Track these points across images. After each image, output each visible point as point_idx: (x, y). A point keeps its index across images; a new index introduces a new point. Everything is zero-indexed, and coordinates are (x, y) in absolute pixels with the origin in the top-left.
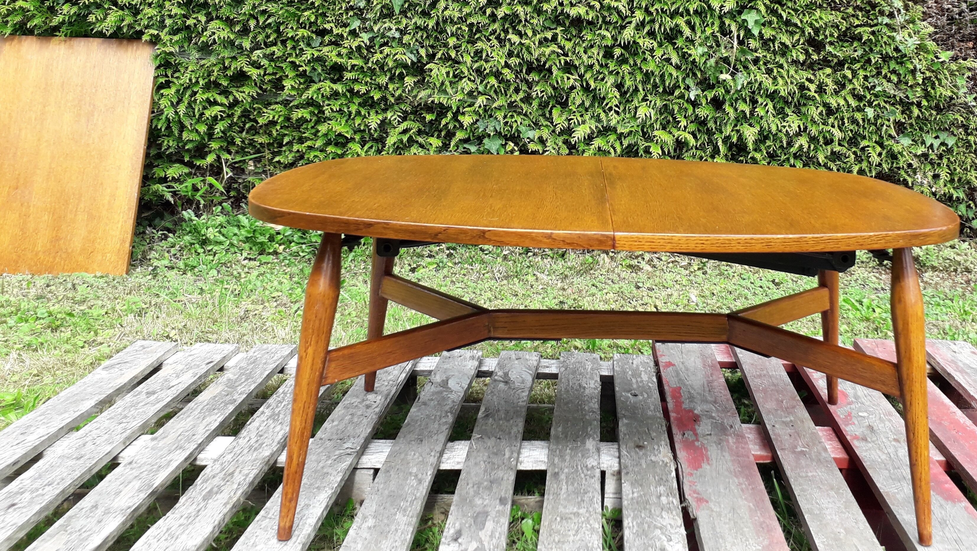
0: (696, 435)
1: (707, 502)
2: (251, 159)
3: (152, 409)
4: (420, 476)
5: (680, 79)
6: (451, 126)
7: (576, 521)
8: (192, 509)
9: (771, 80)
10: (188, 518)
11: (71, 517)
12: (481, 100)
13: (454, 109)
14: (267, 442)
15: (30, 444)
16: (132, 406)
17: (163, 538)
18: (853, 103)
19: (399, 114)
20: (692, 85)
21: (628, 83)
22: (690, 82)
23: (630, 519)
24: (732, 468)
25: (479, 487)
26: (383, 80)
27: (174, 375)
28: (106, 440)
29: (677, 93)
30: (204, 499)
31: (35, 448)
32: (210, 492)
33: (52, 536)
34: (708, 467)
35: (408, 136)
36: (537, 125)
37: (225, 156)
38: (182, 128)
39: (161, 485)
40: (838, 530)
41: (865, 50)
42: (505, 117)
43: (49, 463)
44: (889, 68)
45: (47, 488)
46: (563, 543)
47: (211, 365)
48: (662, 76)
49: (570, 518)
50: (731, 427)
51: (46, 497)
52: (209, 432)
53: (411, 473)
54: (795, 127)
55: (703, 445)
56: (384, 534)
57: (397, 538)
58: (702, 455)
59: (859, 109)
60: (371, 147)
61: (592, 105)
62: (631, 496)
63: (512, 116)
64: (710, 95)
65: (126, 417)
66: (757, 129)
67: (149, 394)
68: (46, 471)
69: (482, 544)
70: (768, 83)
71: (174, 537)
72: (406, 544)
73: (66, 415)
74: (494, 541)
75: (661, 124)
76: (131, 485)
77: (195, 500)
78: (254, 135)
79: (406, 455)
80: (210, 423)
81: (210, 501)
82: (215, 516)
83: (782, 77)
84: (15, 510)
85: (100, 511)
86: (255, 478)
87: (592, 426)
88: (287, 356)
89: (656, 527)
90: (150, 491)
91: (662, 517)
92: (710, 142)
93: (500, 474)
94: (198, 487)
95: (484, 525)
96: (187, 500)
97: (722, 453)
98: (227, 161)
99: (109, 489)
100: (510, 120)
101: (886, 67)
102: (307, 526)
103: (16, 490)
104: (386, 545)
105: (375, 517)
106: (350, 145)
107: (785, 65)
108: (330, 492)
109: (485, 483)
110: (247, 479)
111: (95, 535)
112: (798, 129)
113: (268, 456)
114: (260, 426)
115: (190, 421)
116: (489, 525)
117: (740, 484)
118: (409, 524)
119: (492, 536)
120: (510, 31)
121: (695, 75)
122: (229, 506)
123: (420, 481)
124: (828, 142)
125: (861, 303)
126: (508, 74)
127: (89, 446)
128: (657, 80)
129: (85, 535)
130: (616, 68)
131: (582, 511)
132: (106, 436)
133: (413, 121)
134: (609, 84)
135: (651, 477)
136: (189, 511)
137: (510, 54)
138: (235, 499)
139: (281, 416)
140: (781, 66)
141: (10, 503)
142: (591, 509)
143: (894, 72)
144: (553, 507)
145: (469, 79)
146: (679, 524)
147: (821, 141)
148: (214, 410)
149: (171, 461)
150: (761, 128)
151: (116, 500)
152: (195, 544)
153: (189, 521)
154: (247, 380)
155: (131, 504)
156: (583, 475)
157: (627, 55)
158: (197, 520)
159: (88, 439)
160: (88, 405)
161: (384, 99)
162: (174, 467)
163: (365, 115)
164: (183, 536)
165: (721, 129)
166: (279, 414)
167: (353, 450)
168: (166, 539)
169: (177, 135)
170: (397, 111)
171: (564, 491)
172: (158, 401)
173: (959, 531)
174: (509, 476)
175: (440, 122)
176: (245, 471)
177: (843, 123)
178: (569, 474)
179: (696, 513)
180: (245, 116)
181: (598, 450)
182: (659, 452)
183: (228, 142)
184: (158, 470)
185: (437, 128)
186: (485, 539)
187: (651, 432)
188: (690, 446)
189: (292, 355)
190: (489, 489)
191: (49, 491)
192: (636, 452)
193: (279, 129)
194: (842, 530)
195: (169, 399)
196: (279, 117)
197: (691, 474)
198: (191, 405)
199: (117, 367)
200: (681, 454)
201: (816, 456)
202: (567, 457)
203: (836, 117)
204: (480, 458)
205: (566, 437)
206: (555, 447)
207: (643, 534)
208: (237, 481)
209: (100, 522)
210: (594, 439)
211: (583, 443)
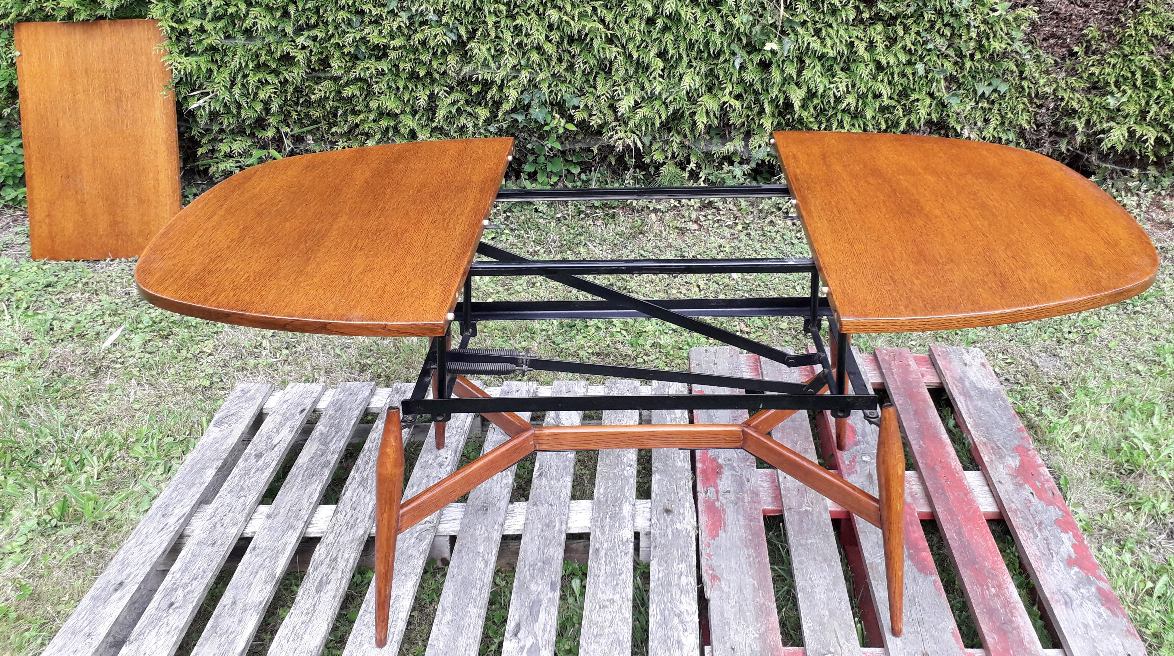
0: (717, 492)
1: (719, 580)
2: (309, 132)
3: (263, 476)
4: (486, 556)
5: (725, 45)
7: (611, 609)
8: (309, 603)
9: (819, 41)
10: (307, 614)
11: (218, 616)
12: (524, 75)
13: (499, 83)
14: (361, 516)
15: (171, 529)
16: (245, 474)
17: (291, 638)
18: (903, 58)
19: (446, 88)
20: (737, 50)
21: (671, 52)
22: (735, 47)
23: (655, 605)
24: (744, 535)
26: (426, 57)
27: (275, 430)
28: (231, 520)
29: (722, 59)
30: (317, 592)
31: (177, 532)
32: (321, 581)
33: (207, 639)
34: (724, 535)
35: (456, 107)
36: (582, 92)
37: (284, 129)
38: (239, 106)
39: (281, 573)
40: (824, 612)
41: (918, 5)
42: (550, 87)
44: (943, 21)
45: (195, 583)
46: (600, 635)
47: (304, 413)
48: (707, 44)
49: (607, 607)
50: (748, 481)
51: (196, 594)
52: (313, 504)
53: (479, 553)
54: (842, 87)
55: (722, 505)
56: (459, 629)
57: (470, 633)
58: (720, 518)
59: (909, 63)
60: (423, 115)
61: (636, 71)
62: (657, 576)
63: (557, 85)
64: (757, 58)
65: (242, 489)
66: (805, 89)
67: (259, 456)
68: (190, 561)
69: (537, 640)
70: (816, 45)
71: (299, 637)
73: (194, 489)
74: (546, 634)
75: (707, 86)
76: (258, 576)
77: (310, 592)
78: (308, 108)
79: (475, 529)
80: (312, 494)
81: (322, 594)
82: (327, 611)
83: (831, 38)
84: (174, 611)
85: (239, 608)
86: (354, 564)
87: (630, 486)
88: (368, 396)
89: (675, 614)
90: (274, 582)
91: (681, 602)
92: (757, 101)
93: (551, 551)
94: (311, 577)
95: (538, 616)
96: (303, 593)
97: (737, 516)
98: (286, 134)
99: (242, 581)
100: (554, 89)
101: (940, 21)
102: (399, 621)
103: (170, 586)
104: (461, 642)
105: (452, 609)
106: (401, 117)
107: (835, 25)
108: (415, 579)
109: (539, 564)
110: (348, 564)
111: (239, 637)
112: (845, 89)
113: (364, 532)
115: (295, 492)
116: (542, 616)
117: (749, 556)
118: (479, 617)
119: (544, 630)
120: (549, 5)
121: (740, 40)
122: (337, 599)
123: (486, 563)
124: (877, 96)
126: (550, 49)
127: (219, 529)
128: (701, 47)
129: (232, 636)
130: (659, 35)
131: (616, 597)
132: (231, 514)
133: (460, 92)
134: (652, 54)
135: (675, 551)
136: (307, 607)
137: (551, 27)
138: (341, 590)
139: (369, 482)
140: (831, 26)
141: (169, 602)
142: (624, 595)
143: (948, 25)
144: (593, 594)
145: (511, 55)
146: (694, 610)
147: (870, 95)
148: (313, 475)
149: (286, 543)
150: (808, 88)
151: (250, 594)
152: (314, 646)
153: (309, 617)
154: (336, 433)
155: (261, 599)
156: (618, 551)
157: (670, 24)
158: (314, 617)
159: (216, 518)
160: (210, 474)
161: (429, 74)
163: (412, 89)
164: (306, 637)
165: (767, 90)
166: (367, 478)
167: (431, 525)
168: (293, 640)
169: (235, 113)
170: (443, 85)
171: (603, 571)
172: (266, 465)
173: (924, 610)
174: (559, 554)
175: (487, 92)
176: (346, 556)
177: (893, 78)
178: (607, 550)
179: (709, 594)
180: (297, 91)
181: (633, 518)
182: (684, 518)
183: (285, 115)
184: (277, 557)
185: (484, 98)
186: (539, 634)
187: (679, 490)
188: (711, 508)
189: (372, 393)
190: (542, 571)
191: (196, 587)
192: (665, 519)
193: (331, 103)
194: (827, 613)
195: (275, 463)
196: (330, 92)
197: (709, 545)
198: (294, 470)
199: (226, 421)
200: (703, 518)
201: (818, 517)
202: (607, 528)
203: (886, 73)
204: (535, 532)
205: (606, 501)
206: (597, 515)
207: (664, 622)
208: (340, 569)
209: (240, 621)
210: (630, 502)
211: (621, 509)
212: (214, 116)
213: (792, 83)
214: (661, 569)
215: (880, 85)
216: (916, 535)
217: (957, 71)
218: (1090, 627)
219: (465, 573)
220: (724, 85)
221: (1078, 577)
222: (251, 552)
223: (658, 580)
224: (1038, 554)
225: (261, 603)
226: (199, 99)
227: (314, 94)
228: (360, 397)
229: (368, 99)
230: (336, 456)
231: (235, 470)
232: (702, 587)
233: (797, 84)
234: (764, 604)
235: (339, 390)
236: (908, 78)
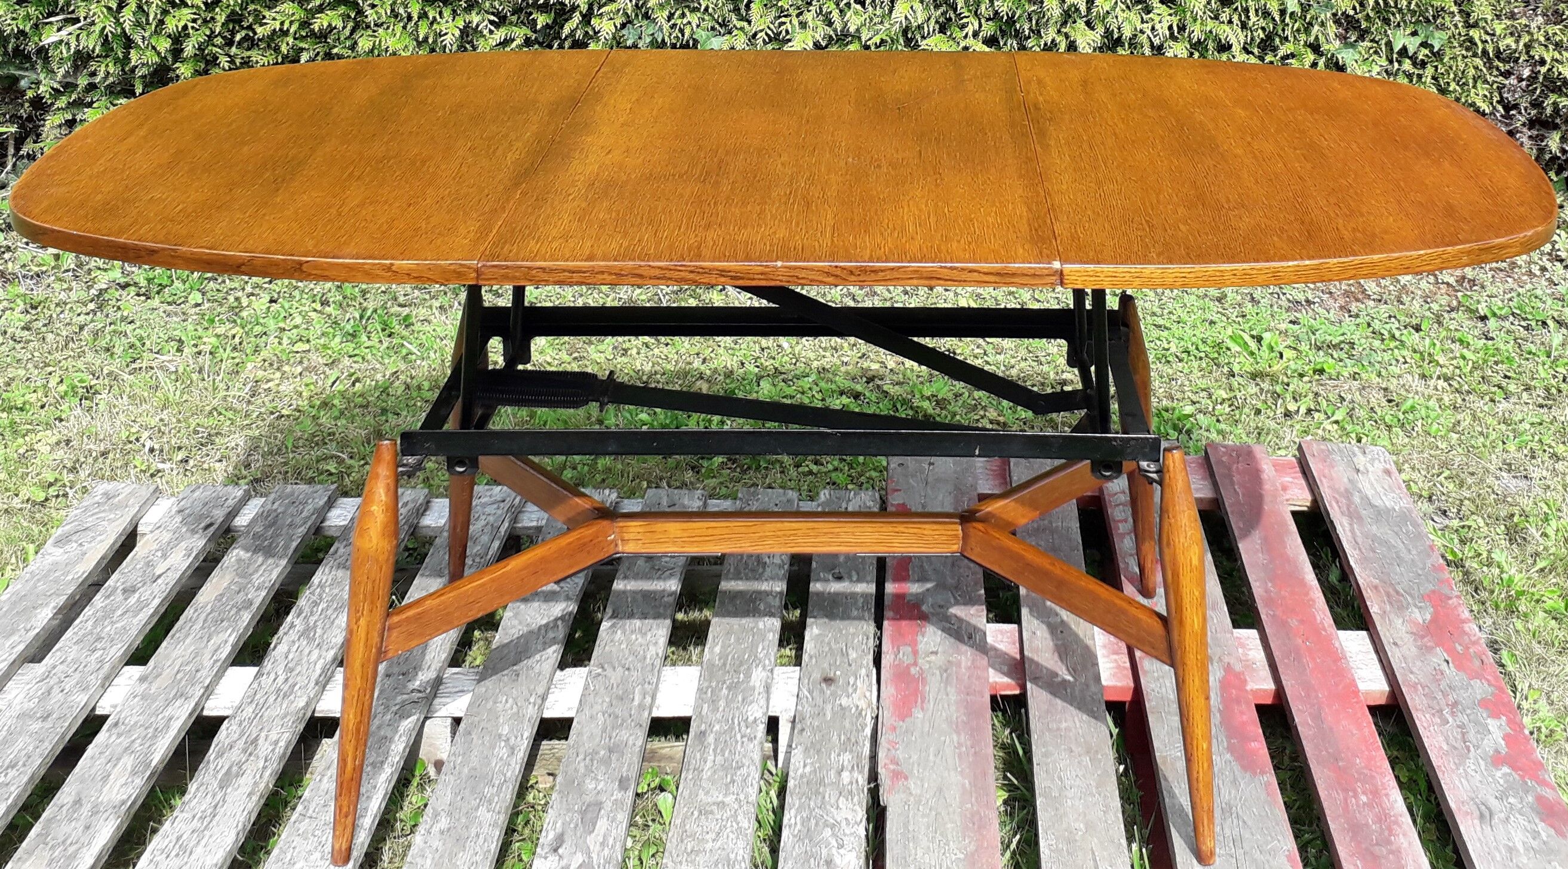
0: (915, 653)
3: (135, 621)
4: (512, 741)
6: (579, 34)
7: (719, 817)
8: (206, 804)
10: (203, 819)
11: (49, 821)
13: (584, 8)
14: (301, 681)
16: (105, 618)
17: (173, 853)
19: (492, 18)
23: (793, 812)
24: (955, 716)
25: (592, 760)
27: (159, 554)
28: (78, 683)
30: (221, 788)
32: (228, 774)
33: (30, 853)
34: (920, 715)
36: (724, 27)
38: (128, 43)
39: (161, 762)
40: (1077, 825)
42: (670, 17)
43: (6, 728)
45: (12, 773)
46: (698, 852)
47: (212, 529)
49: (712, 812)
50: (970, 637)
51: (13, 789)
52: (219, 664)
53: (500, 736)
55: (922, 672)
56: (461, 842)
57: (478, 849)
58: (916, 691)
62: (800, 771)
63: (683, 15)
65: (99, 639)
66: (1101, 30)
67: (129, 591)
69: (590, 857)
71: (185, 851)
72: (490, 859)
73: (15, 638)
74: (606, 851)
75: (937, 22)
76: (120, 766)
77: (210, 788)
78: (249, 49)
79: (495, 703)
80: (219, 647)
81: (229, 790)
82: (238, 814)
85: (85, 810)
86: (287, 748)
87: (766, 643)
88: (323, 507)
89: (826, 825)
90: (148, 773)
91: (838, 808)
93: (624, 735)
94: (212, 766)
95: (594, 825)
96: (198, 789)
97: (946, 688)
99: (93, 771)
100: (679, 22)
104: (463, 860)
105: (450, 814)
109: (602, 753)
110: (277, 751)
111: (85, 850)
113: (303, 708)
114: (289, 651)
115: (191, 645)
116: (602, 825)
117: (960, 745)
118: (495, 825)
119: (602, 844)
122: (255, 798)
123: (512, 750)
124: (1223, 47)
125: (1259, 339)
127: (57, 697)
129: (71, 849)
131: (728, 800)
132: (77, 675)
133: (517, 24)
135: (835, 737)
136: (203, 808)
138: (262, 786)
139: (319, 631)
142: (742, 797)
146: (858, 820)
147: (1211, 45)
148: (222, 621)
149: (171, 719)
150: (1107, 30)
151: (105, 790)
152: (215, 862)
153: (205, 824)
155: (125, 797)
156: (739, 736)
158: (214, 822)
159: (52, 683)
160: (44, 616)
162: (176, 731)
163: (435, 18)
164: (199, 850)
165: (1039, 32)
166: (315, 626)
167: (420, 695)
168: (177, 855)
169: (121, 55)
170: (487, 12)
171: (709, 764)
172: (141, 605)
173: (1244, 822)
174: (637, 738)
175: (562, 27)
176: (273, 736)
177: (1248, 17)
178: (719, 734)
179: (887, 797)
180: (234, 21)
181: (768, 689)
182: (855, 690)
183: (207, 63)
184: (155, 737)
185: (557, 36)
186: (595, 848)
187: (850, 651)
188: (903, 675)
189: (330, 504)
190: (606, 762)
191: (14, 778)
192: (822, 692)
193: (290, 40)
194: (1082, 826)
195: (157, 602)
196: (291, 23)
197: (894, 729)
198: (189, 612)
199: (74, 538)
200: (887, 690)
201: (1082, 691)
202: (722, 703)
203: (1236, 9)
204: (597, 707)
205: (724, 664)
206: (706, 684)
207: (807, 835)
208: (262, 755)
209: (87, 828)
210: (764, 667)
211: (748, 676)
212: (82, 59)
213: (1079, 21)
214: (808, 761)
215: (1227, 28)
216: (1245, 718)
217: (1354, 8)
218: (1518, 851)
219: (474, 761)
220: (965, 20)
221: (1506, 781)
222: (108, 730)
223: (802, 776)
224: (1445, 747)
225: (123, 803)
226: (59, 30)
227: (262, 25)
228: (310, 507)
229: (356, 36)
230: (264, 593)
231: (88, 611)
232: (877, 787)
233: (1088, 24)
234: (978, 812)
235: (272, 496)
236: (1273, 19)
